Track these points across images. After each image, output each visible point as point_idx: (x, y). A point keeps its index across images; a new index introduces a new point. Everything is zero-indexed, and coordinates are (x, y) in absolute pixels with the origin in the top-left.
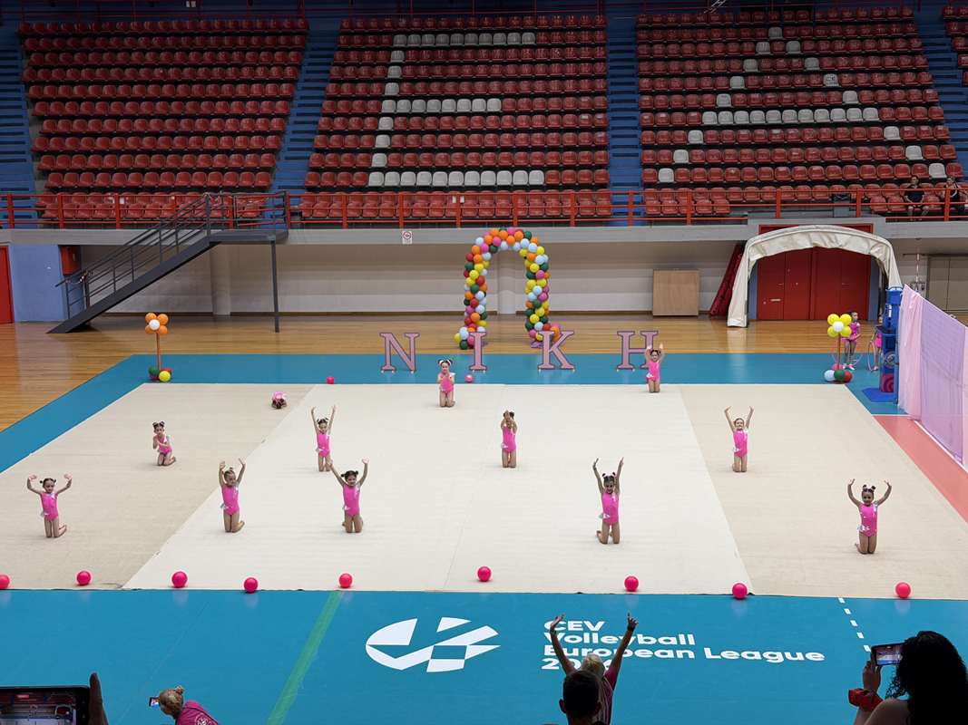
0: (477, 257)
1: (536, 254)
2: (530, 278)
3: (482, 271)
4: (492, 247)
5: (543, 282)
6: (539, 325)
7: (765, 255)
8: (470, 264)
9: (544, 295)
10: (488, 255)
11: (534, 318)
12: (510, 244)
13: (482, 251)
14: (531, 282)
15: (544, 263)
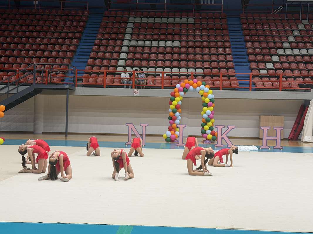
0: (177, 94)
1: (208, 93)
2: (204, 106)
3: (179, 101)
4: (185, 89)
5: (212, 108)
6: (209, 131)
8: (173, 97)
9: (212, 115)
10: (182, 93)
11: (206, 127)
12: (195, 88)
13: (180, 91)
14: (205, 108)
15: (212, 99)
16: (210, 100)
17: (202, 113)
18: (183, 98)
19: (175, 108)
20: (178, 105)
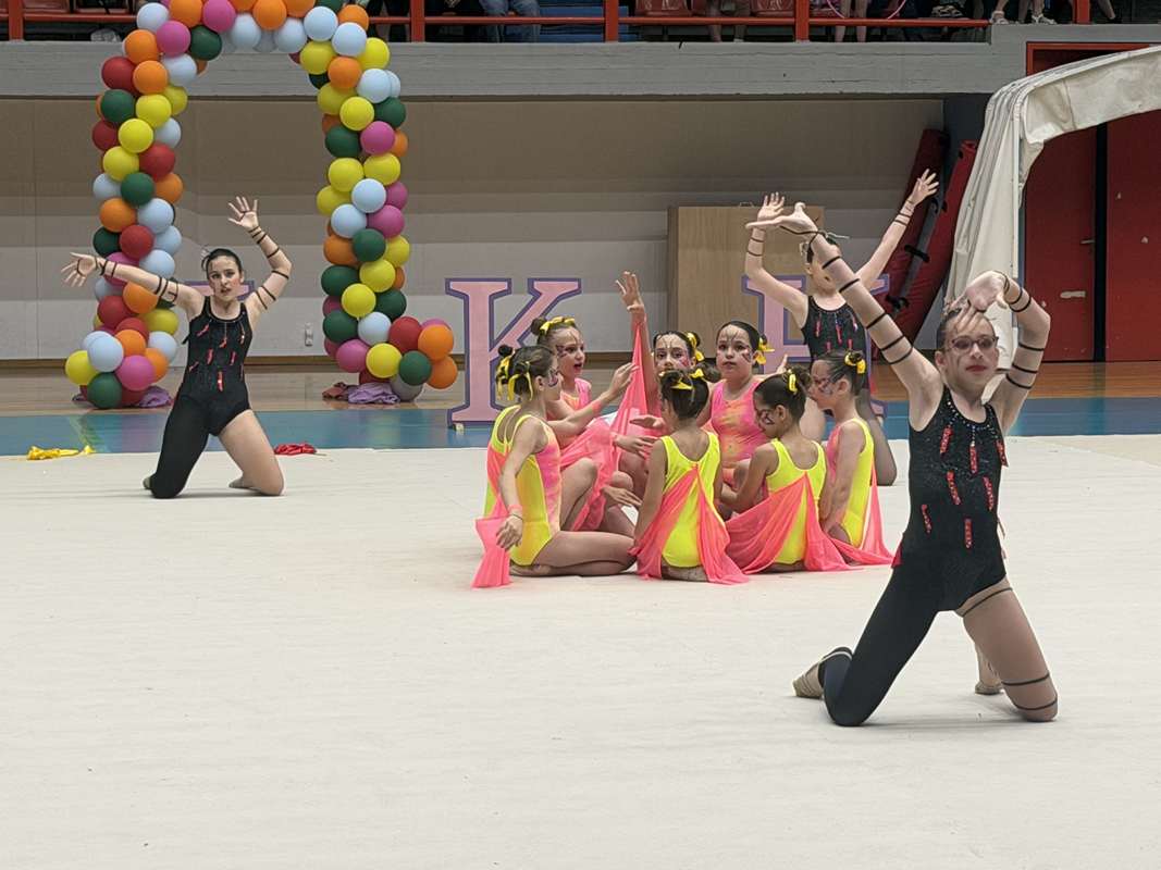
0: (148, 69)
1: (361, 61)
2: (338, 152)
3: (165, 121)
4: (203, 35)
5: (390, 164)
6: (377, 323)
7: (1068, 127)
8: (121, 96)
9: (391, 213)
10: (186, 64)
11: (358, 295)
12: (270, 27)
13: (165, 48)
14: (344, 166)
15: (388, 98)
16: (374, 105)
17: (325, 195)
18: (190, 98)
19: (141, 170)
20: (158, 151)
